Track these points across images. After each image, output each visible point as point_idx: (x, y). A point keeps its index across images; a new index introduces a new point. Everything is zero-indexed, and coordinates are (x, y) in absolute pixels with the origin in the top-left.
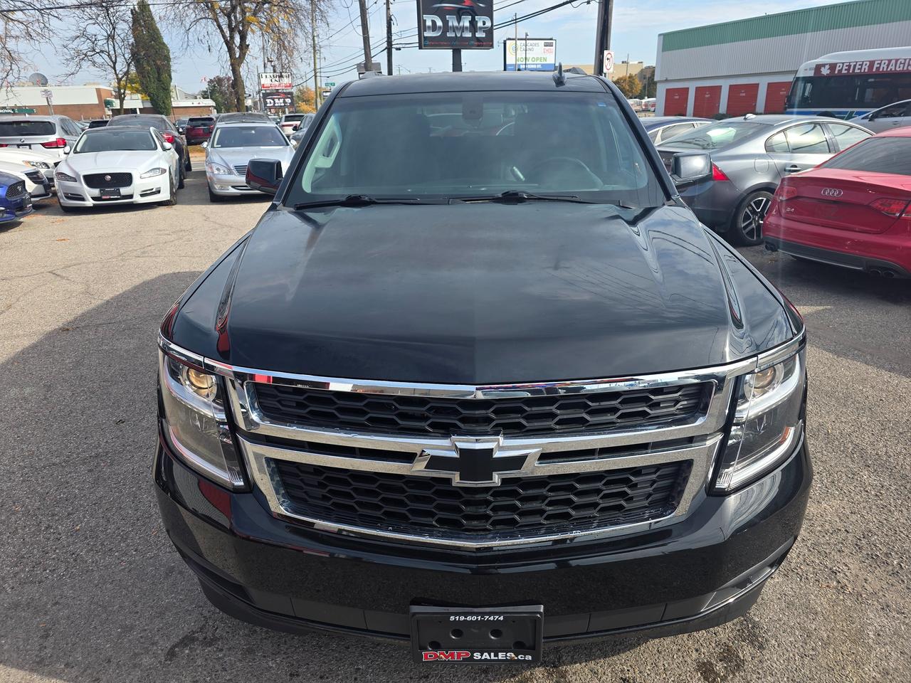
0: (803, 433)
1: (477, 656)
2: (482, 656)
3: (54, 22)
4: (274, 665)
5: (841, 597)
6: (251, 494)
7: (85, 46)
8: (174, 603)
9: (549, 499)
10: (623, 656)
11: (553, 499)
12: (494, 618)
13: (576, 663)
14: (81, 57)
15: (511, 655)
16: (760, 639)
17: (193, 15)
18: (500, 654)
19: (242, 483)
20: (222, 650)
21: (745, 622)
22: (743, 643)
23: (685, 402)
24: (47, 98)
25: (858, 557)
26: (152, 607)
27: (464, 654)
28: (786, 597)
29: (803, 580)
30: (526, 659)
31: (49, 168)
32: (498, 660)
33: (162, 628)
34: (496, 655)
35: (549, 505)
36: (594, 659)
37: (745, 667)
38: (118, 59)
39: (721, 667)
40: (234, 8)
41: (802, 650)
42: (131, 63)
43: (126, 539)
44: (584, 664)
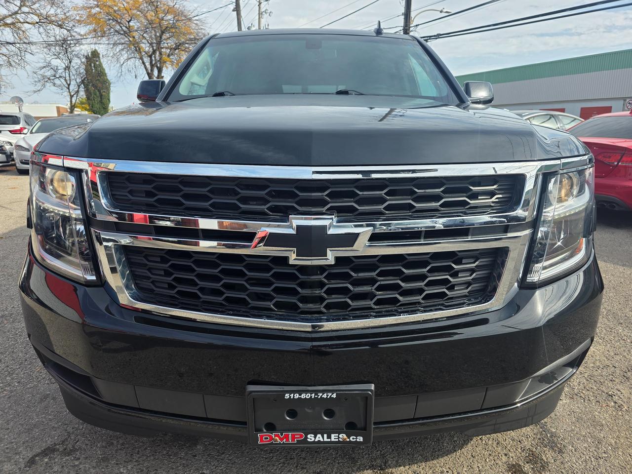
0: (593, 249)
1: (311, 438)
2: (315, 437)
3: (28, 56)
4: (125, 471)
5: (620, 413)
6: (102, 288)
7: (49, 73)
8: (43, 422)
9: (379, 283)
10: (442, 460)
11: (383, 283)
12: (327, 395)
13: (400, 466)
14: (46, 80)
15: (343, 436)
16: (558, 445)
17: (126, 55)
18: (333, 435)
19: (94, 278)
20: (79, 459)
21: (544, 433)
22: (545, 449)
23: (501, 196)
24: (19, 107)
25: (626, 385)
26: (22, 425)
27: (299, 435)
28: (575, 414)
29: (586, 401)
30: (358, 440)
31: (12, 145)
32: (331, 442)
33: (27, 441)
34: (329, 437)
35: (378, 289)
36: (416, 463)
37: (550, 468)
38: (71, 82)
39: (528, 467)
40: (154, 52)
41: (595, 453)
42: (80, 85)
43: (12, 374)
44: (408, 467)
